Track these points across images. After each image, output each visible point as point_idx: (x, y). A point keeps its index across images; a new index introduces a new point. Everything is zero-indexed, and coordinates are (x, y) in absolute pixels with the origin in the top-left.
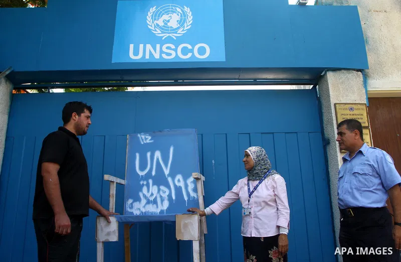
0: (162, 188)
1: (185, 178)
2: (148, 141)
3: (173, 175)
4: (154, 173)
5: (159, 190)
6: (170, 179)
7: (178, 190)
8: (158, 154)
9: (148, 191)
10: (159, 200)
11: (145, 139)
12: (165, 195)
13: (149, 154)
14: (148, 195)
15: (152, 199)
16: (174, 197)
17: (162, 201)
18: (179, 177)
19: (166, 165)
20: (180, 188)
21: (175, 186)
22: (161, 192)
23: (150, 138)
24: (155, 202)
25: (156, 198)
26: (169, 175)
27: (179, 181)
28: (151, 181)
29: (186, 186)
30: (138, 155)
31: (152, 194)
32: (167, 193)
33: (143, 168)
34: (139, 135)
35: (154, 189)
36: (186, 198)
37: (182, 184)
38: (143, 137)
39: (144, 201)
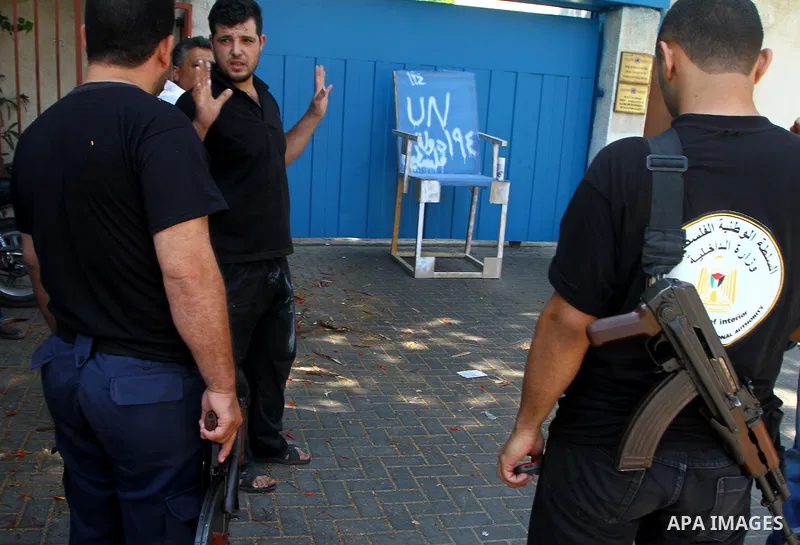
0: (439, 141)
1: (464, 133)
2: (420, 83)
3: (450, 128)
4: (429, 124)
5: (436, 145)
6: (447, 133)
7: (456, 145)
8: (432, 101)
9: (424, 145)
10: (436, 155)
11: (417, 79)
12: (443, 151)
13: (422, 100)
14: (425, 149)
15: (428, 153)
16: (452, 153)
17: (440, 156)
18: (457, 131)
19: (442, 115)
20: (458, 143)
21: (453, 141)
22: (438, 147)
23: (421, 79)
24: (432, 157)
25: (433, 153)
26: (446, 128)
27: (457, 135)
28: (426, 133)
29: (465, 142)
30: (409, 99)
31: (429, 149)
32: (445, 148)
33: (416, 116)
34: (408, 74)
35: (430, 143)
36: (464, 156)
37: (459, 139)
38: (414, 76)
39: (420, 156)
